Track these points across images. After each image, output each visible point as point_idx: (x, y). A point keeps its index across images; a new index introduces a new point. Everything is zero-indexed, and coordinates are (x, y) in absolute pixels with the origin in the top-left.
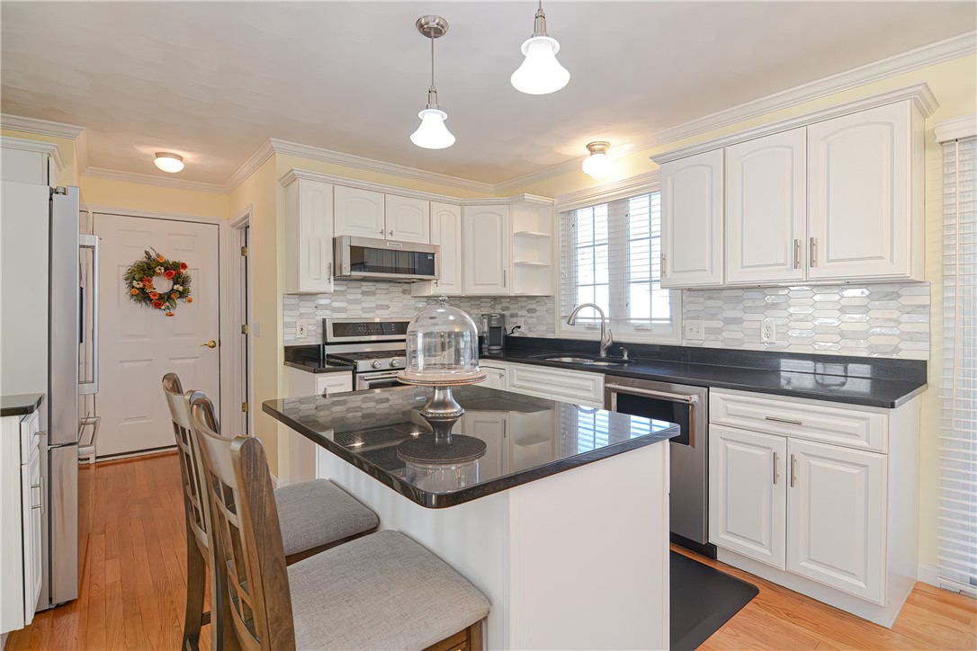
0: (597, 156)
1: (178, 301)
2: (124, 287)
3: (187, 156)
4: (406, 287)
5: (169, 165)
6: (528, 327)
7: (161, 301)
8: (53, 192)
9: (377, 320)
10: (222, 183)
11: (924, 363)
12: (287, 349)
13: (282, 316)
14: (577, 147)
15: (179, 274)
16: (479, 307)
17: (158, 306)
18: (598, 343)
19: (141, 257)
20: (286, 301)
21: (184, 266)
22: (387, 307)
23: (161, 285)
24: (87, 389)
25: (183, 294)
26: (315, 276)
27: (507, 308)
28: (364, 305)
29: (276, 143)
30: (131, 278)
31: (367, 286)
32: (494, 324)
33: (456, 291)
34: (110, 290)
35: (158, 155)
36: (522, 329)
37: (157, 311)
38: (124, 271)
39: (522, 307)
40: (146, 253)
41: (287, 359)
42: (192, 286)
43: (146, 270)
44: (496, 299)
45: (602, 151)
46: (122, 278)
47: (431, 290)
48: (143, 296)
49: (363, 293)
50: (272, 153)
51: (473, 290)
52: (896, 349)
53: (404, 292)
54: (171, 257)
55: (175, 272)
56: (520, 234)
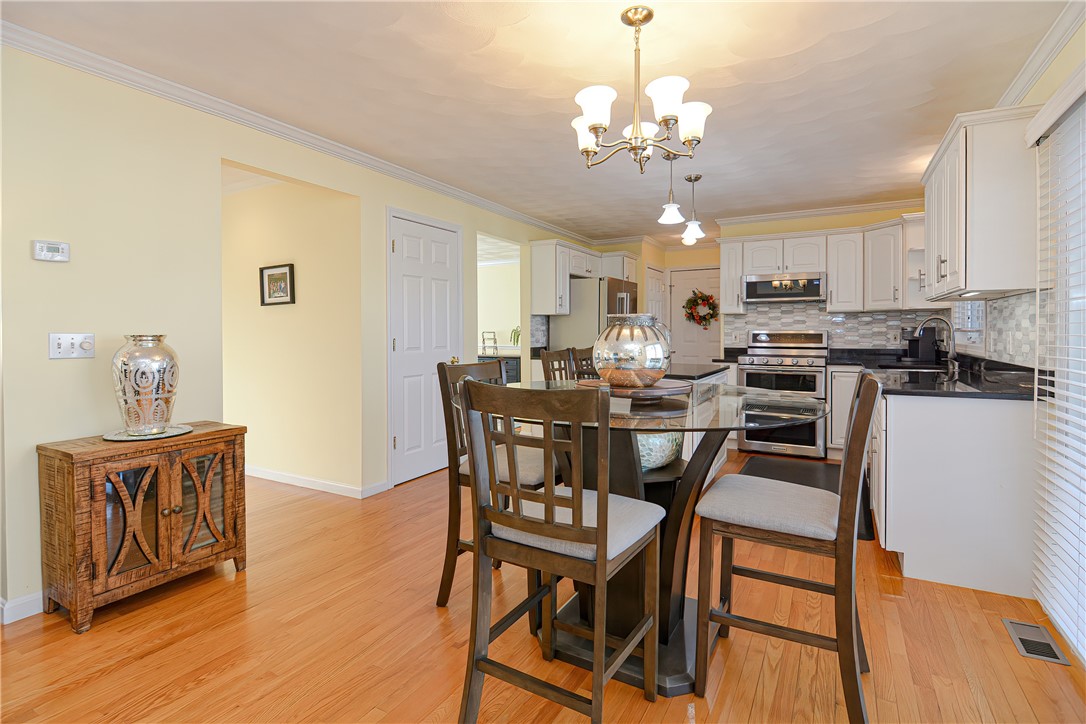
1: (711, 320)
2: (683, 313)
7: (702, 321)
12: (726, 348)
13: (724, 329)
15: (712, 304)
17: (700, 323)
19: (691, 294)
20: (726, 319)
21: (713, 298)
22: (804, 322)
23: (703, 310)
25: (712, 316)
26: (730, 302)
30: (686, 307)
31: (785, 308)
33: (856, 306)
34: (680, 313)
37: (700, 326)
38: (684, 304)
40: (694, 292)
42: (719, 311)
43: (694, 302)
46: (682, 308)
47: (833, 307)
48: (693, 318)
49: (782, 312)
50: (720, 227)
53: (819, 310)
54: (706, 293)
55: (709, 301)
56: (911, 251)
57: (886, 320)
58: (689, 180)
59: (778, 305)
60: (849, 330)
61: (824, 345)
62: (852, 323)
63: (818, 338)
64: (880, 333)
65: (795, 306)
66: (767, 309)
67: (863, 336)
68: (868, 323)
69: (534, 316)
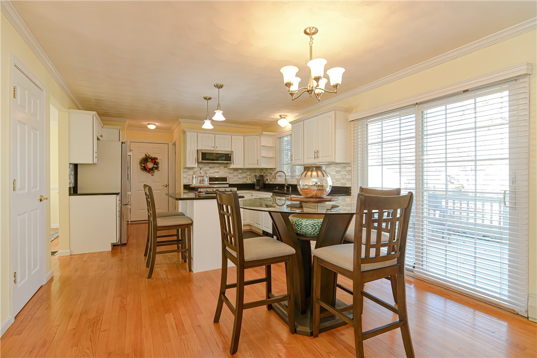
0: (283, 119)
1: (155, 171)
2: (139, 166)
3: (157, 124)
4: (226, 165)
5: (152, 127)
6: (270, 180)
7: (150, 171)
8: (122, 143)
9: (217, 177)
10: (169, 131)
11: (351, 187)
12: (184, 185)
13: (183, 175)
14: (277, 116)
15: (156, 162)
16: (255, 172)
17: (149, 172)
18: (284, 185)
19: (144, 156)
20: (184, 170)
21: (157, 159)
22: (218, 172)
23: (150, 165)
24: (129, 193)
25: (157, 168)
26: (191, 162)
27: (264, 173)
28: (210, 171)
29: (181, 120)
30: (141, 163)
31: (211, 165)
32: (257, 178)
33: (241, 166)
34: (135, 166)
35: (148, 124)
36: (269, 181)
37: (149, 174)
38: (139, 161)
39: (268, 172)
40: (146, 155)
41: (184, 189)
42: (160, 166)
43: (145, 160)
44: (262, 169)
45: (284, 118)
46: (138, 163)
47: (232, 166)
48: (145, 169)
49: (210, 168)
50: (180, 123)
51: (247, 166)
52: (346, 184)
53: (225, 167)
54: (153, 156)
55: (154, 160)
56: (263, 146)
57: (246, 172)
58: (205, 98)
59: (208, 164)
60: (235, 176)
61: (228, 182)
62: (236, 173)
63: (225, 179)
64: (245, 177)
65: (215, 165)
66: (203, 166)
67: (239, 178)
68: (241, 173)
69: (70, 164)
